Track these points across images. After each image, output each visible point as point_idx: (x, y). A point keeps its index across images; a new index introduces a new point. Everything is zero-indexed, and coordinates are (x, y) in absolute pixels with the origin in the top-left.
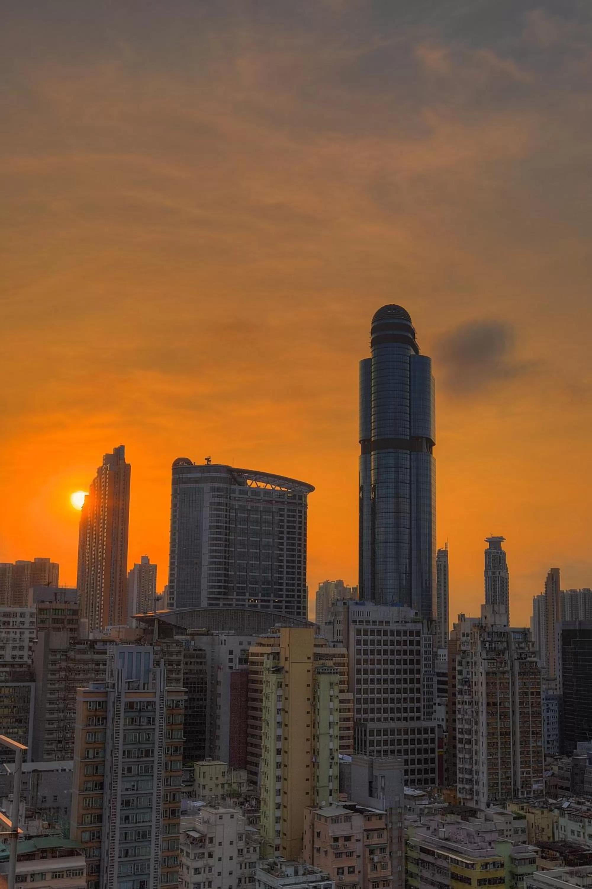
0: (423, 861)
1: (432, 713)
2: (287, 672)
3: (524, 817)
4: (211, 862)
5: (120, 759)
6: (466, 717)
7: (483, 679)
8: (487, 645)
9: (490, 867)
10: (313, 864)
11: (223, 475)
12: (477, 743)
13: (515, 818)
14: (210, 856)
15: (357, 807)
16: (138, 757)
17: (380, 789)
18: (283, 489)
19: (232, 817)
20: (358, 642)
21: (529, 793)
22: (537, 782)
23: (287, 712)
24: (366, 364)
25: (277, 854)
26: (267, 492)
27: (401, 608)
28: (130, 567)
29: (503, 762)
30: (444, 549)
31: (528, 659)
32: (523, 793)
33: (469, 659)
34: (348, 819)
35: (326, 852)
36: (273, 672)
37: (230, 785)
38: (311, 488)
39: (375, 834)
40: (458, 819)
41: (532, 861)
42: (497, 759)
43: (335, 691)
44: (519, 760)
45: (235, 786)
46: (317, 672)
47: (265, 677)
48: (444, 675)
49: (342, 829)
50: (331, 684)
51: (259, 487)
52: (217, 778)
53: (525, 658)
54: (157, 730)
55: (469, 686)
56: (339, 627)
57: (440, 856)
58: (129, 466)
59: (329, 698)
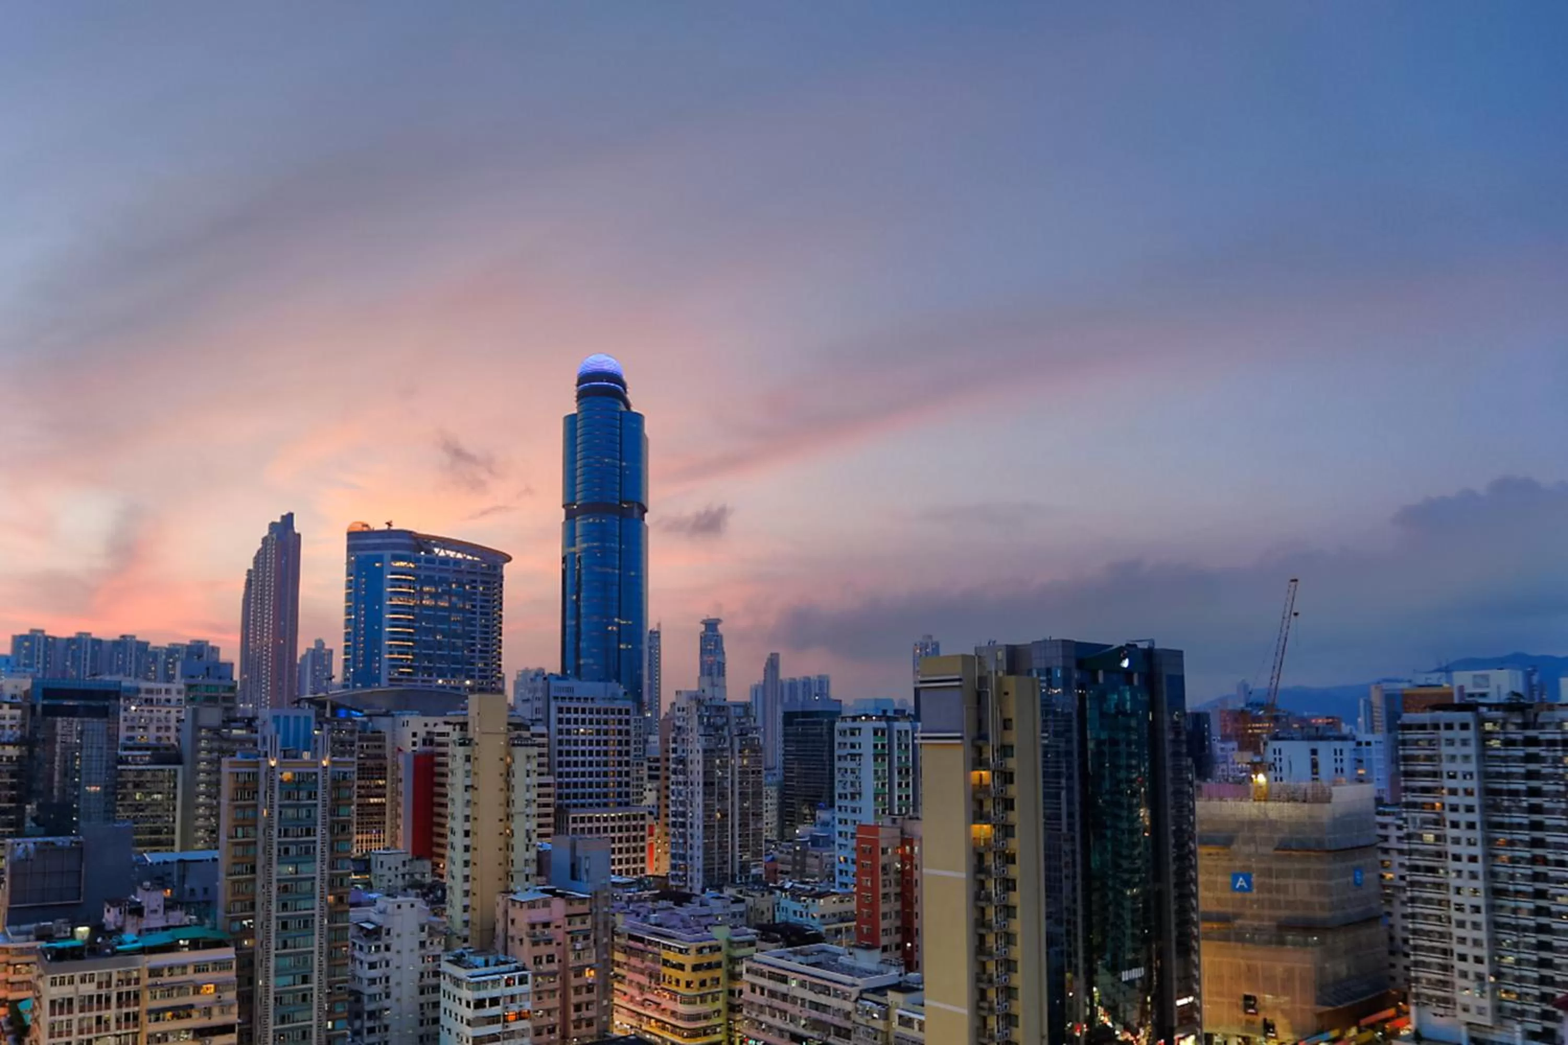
0: (631, 948)
1: (642, 800)
2: (477, 744)
3: (743, 901)
4: (388, 955)
5: (276, 839)
6: (681, 798)
7: (700, 757)
8: (705, 720)
9: (706, 951)
10: (506, 954)
11: (407, 541)
12: (692, 825)
13: (733, 902)
14: (387, 948)
15: (558, 891)
16: (298, 836)
17: (583, 871)
18: (476, 559)
19: (412, 906)
20: (560, 721)
21: (747, 877)
22: (756, 866)
23: (476, 789)
24: (570, 421)
25: (465, 945)
26: (457, 562)
27: (609, 684)
28: (301, 650)
29: (720, 847)
30: (656, 630)
31: (750, 735)
32: (740, 878)
33: (684, 736)
34: (546, 904)
35: (521, 940)
36: (461, 745)
37: (412, 875)
38: (508, 559)
39: (578, 920)
40: (671, 904)
41: (751, 944)
42: (714, 843)
43: (533, 765)
44: (737, 844)
45: (418, 877)
46: (513, 743)
47: (450, 750)
48: (657, 760)
49: (540, 915)
50: (528, 757)
51: (448, 556)
52: (397, 868)
53: (746, 734)
54: (320, 806)
55: (684, 765)
56: (538, 704)
57: (650, 942)
58: (299, 535)
59: (525, 773)
